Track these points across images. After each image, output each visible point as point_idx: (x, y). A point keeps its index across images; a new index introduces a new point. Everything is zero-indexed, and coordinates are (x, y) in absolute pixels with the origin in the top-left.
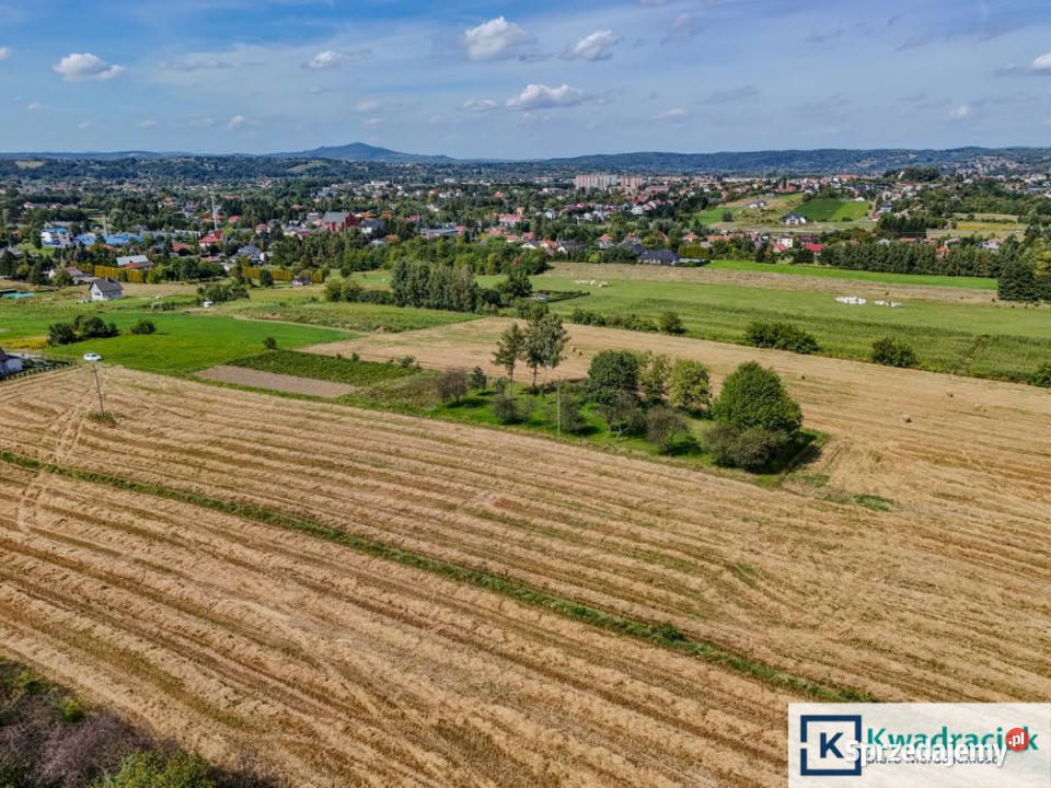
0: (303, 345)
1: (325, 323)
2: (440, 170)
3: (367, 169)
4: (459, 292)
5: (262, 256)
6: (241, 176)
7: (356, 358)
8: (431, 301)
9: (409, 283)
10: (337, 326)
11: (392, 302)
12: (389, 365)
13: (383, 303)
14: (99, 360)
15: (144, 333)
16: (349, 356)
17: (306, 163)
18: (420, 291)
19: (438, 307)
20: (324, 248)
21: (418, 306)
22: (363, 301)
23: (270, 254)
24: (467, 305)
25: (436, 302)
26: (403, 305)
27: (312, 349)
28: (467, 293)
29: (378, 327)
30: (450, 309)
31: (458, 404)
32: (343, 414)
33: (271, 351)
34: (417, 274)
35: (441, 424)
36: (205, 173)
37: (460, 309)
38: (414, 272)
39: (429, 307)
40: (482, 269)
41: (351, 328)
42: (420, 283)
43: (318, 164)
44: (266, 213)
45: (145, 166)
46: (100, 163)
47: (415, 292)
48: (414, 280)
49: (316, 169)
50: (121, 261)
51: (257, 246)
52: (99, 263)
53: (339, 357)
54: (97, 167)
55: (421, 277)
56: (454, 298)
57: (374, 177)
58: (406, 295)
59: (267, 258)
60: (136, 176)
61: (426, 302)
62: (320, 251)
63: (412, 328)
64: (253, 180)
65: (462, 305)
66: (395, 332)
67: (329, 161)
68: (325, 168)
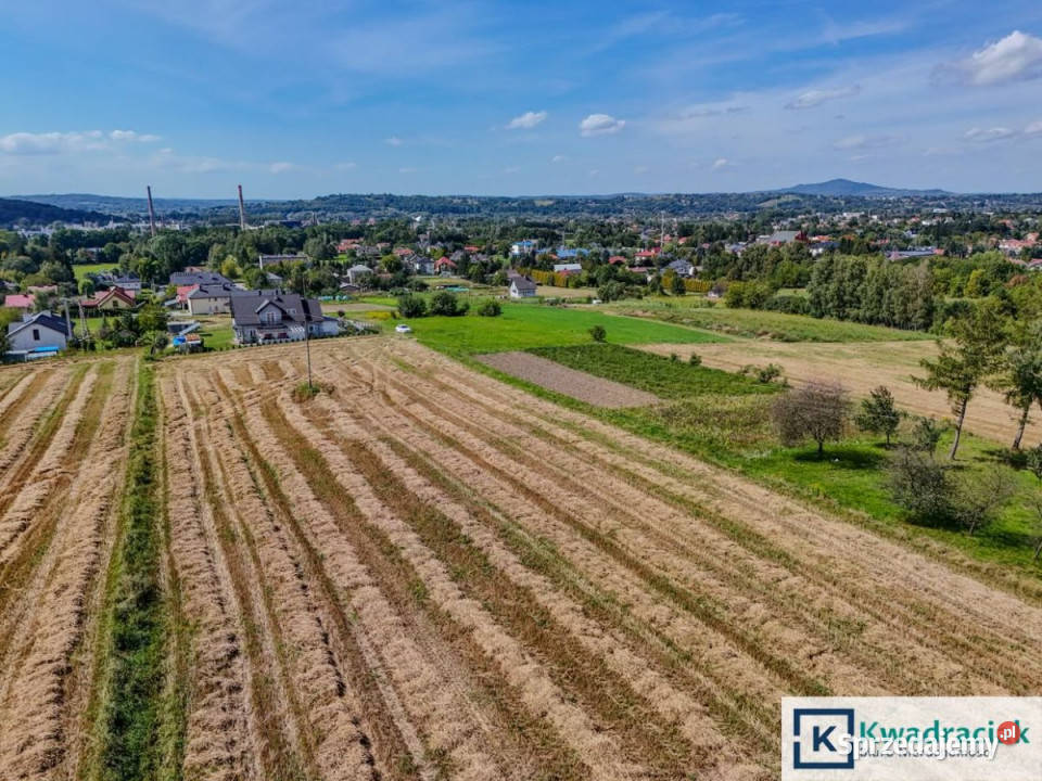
0: (643, 342)
1: (698, 324)
2: (931, 203)
3: (843, 202)
4: (906, 300)
5: (691, 271)
6: (712, 211)
7: (695, 361)
8: (861, 313)
9: (833, 286)
10: (711, 329)
11: (806, 312)
12: (740, 376)
13: (794, 312)
14: (407, 332)
15: (490, 315)
16: (686, 359)
17: (779, 198)
18: (846, 298)
19: (871, 321)
20: (759, 264)
21: (842, 319)
22: (770, 309)
23: (700, 269)
24: (918, 319)
25: (868, 314)
26: (821, 316)
27: (648, 348)
28: (920, 301)
29: (766, 333)
30: (888, 325)
31: (820, 456)
32: (588, 435)
33: (596, 343)
34: (847, 274)
35: (757, 492)
36: (681, 208)
37: (905, 324)
38: (843, 270)
39: (857, 319)
40: (960, 289)
41: (728, 332)
42: (849, 287)
43: (791, 198)
44: (718, 235)
45: (631, 204)
46: (596, 201)
47: (840, 298)
48: (841, 282)
49: (787, 203)
50: (558, 268)
51: (690, 260)
52: (536, 268)
53: (674, 357)
54: (593, 205)
55: (853, 277)
56: (898, 309)
57: (849, 210)
58: (827, 303)
59: (696, 272)
60: (621, 212)
61: (854, 312)
62: (754, 267)
63: (815, 339)
64: (722, 213)
65: (908, 320)
66: (788, 341)
67: (803, 196)
68: (798, 202)
